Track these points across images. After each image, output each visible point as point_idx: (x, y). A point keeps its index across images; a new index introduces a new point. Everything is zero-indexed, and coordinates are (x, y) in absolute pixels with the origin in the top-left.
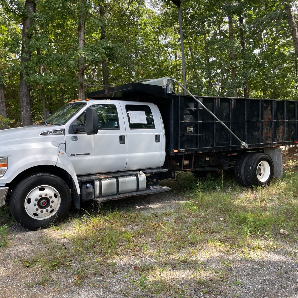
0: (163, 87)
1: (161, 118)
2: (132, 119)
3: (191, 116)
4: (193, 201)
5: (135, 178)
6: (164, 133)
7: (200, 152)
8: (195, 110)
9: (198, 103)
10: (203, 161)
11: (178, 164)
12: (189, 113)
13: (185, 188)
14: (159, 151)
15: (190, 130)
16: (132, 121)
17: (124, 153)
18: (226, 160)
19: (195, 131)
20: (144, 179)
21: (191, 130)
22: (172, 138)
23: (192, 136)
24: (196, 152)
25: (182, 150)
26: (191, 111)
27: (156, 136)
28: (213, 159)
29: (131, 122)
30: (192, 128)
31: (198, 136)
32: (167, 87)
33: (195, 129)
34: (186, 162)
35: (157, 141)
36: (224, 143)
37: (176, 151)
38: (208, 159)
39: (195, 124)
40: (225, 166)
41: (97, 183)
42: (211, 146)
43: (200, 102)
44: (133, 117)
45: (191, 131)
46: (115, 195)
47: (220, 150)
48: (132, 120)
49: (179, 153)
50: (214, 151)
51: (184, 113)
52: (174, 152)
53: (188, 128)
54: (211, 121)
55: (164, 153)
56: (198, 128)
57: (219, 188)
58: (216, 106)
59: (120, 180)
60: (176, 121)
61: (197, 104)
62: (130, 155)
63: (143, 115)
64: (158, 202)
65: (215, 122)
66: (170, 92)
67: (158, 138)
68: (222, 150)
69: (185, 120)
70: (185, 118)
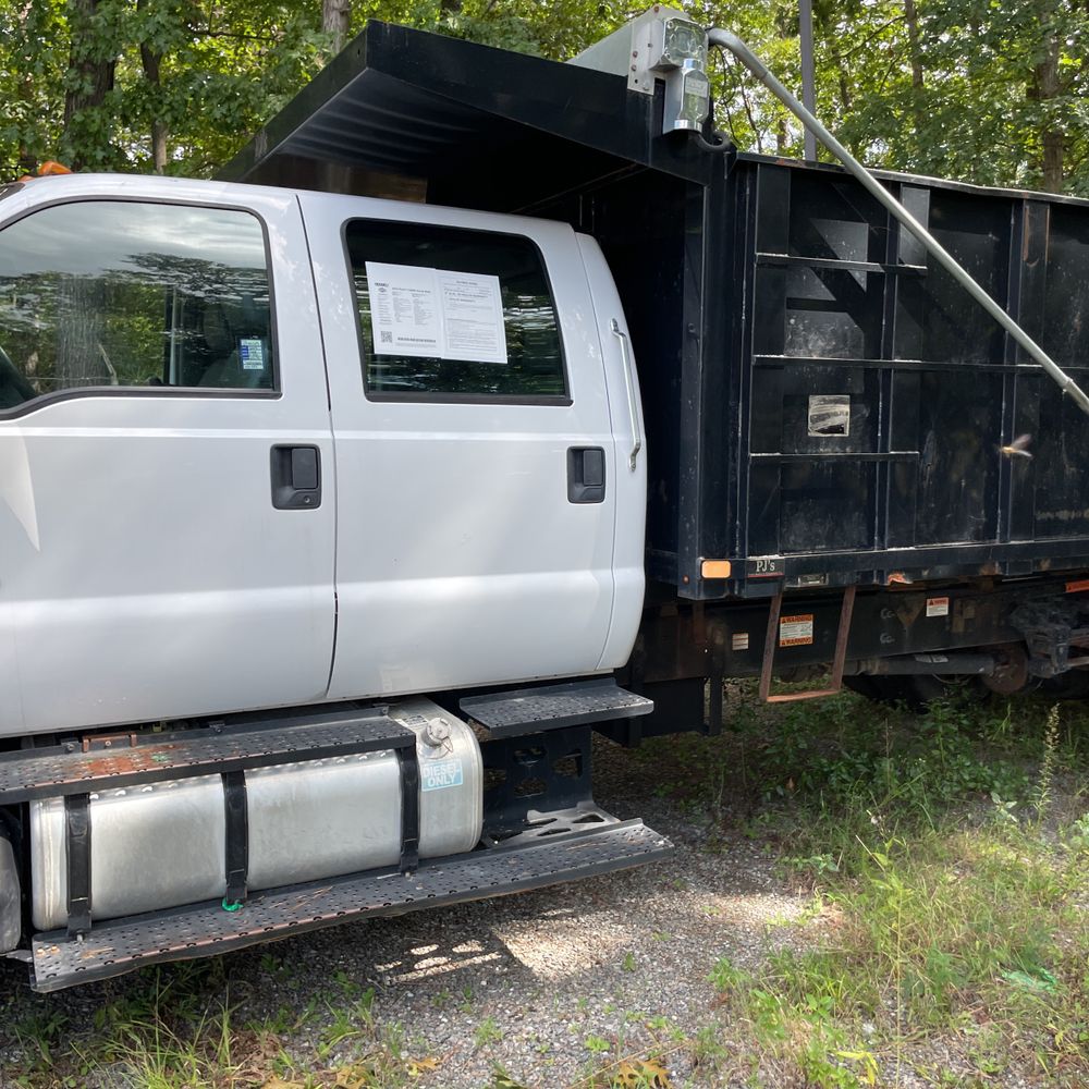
0: (631, 86)
1: (624, 328)
2: (386, 321)
3: (841, 321)
4: (835, 914)
5: (387, 767)
6: (638, 436)
7: (900, 579)
8: (871, 276)
9: (895, 221)
10: (907, 620)
11: (742, 641)
12: (825, 294)
13: (784, 784)
14: (595, 565)
15: (830, 422)
16: (387, 337)
17: (311, 580)
18: (1053, 619)
19: (866, 426)
20: (467, 777)
21: (836, 421)
22: (694, 472)
23: (839, 465)
24: (868, 575)
25: (767, 562)
26: (840, 280)
27: (577, 454)
28: (970, 612)
29: (380, 348)
30: (846, 408)
31: (883, 465)
32: (660, 84)
33: (866, 413)
34: (798, 631)
35: (579, 489)
36: (1064, 515)
37: (717, 569)
38: (938, 609)
39: (870, 373)
40: (1048, 657)
41: (49, 822)
42: (977, 536)
43: (912, 216)
44: (396, 307)
45: (839, 429)
46: (213, 902)
47: (1038, 563)
48: (386, 329)
49: (741, 587)
50: (997, 571)
51: (794, 293)
52: (705, 574)
53: (815, 405)
54: (979, 361)
55: (631, 579)
56: (885, 409)
57: (1011, 804)
58: (1025, 255)
59: (259, 786)
60: (727, 345)
61: (884, 227)
62: (355, 593)
63: (478, 302)
64: (595, 906)
65: (1011, 373)
66: (682, 124)
67: (585, 471)
68: (1045, 566)
69: (792, 344)
70: (794, 332)
